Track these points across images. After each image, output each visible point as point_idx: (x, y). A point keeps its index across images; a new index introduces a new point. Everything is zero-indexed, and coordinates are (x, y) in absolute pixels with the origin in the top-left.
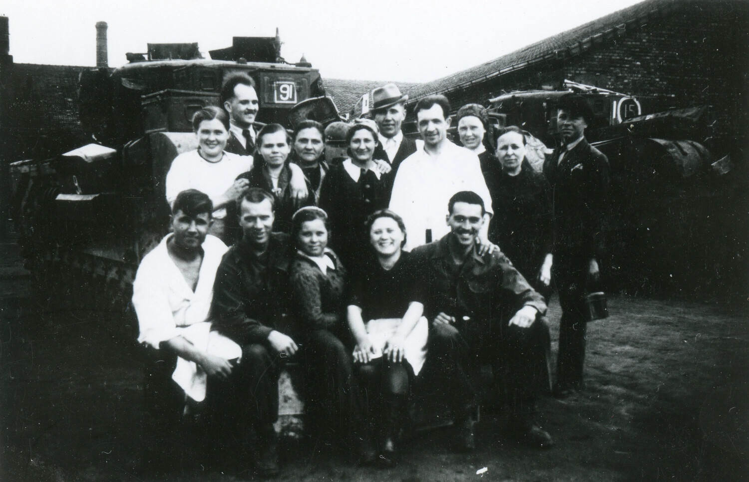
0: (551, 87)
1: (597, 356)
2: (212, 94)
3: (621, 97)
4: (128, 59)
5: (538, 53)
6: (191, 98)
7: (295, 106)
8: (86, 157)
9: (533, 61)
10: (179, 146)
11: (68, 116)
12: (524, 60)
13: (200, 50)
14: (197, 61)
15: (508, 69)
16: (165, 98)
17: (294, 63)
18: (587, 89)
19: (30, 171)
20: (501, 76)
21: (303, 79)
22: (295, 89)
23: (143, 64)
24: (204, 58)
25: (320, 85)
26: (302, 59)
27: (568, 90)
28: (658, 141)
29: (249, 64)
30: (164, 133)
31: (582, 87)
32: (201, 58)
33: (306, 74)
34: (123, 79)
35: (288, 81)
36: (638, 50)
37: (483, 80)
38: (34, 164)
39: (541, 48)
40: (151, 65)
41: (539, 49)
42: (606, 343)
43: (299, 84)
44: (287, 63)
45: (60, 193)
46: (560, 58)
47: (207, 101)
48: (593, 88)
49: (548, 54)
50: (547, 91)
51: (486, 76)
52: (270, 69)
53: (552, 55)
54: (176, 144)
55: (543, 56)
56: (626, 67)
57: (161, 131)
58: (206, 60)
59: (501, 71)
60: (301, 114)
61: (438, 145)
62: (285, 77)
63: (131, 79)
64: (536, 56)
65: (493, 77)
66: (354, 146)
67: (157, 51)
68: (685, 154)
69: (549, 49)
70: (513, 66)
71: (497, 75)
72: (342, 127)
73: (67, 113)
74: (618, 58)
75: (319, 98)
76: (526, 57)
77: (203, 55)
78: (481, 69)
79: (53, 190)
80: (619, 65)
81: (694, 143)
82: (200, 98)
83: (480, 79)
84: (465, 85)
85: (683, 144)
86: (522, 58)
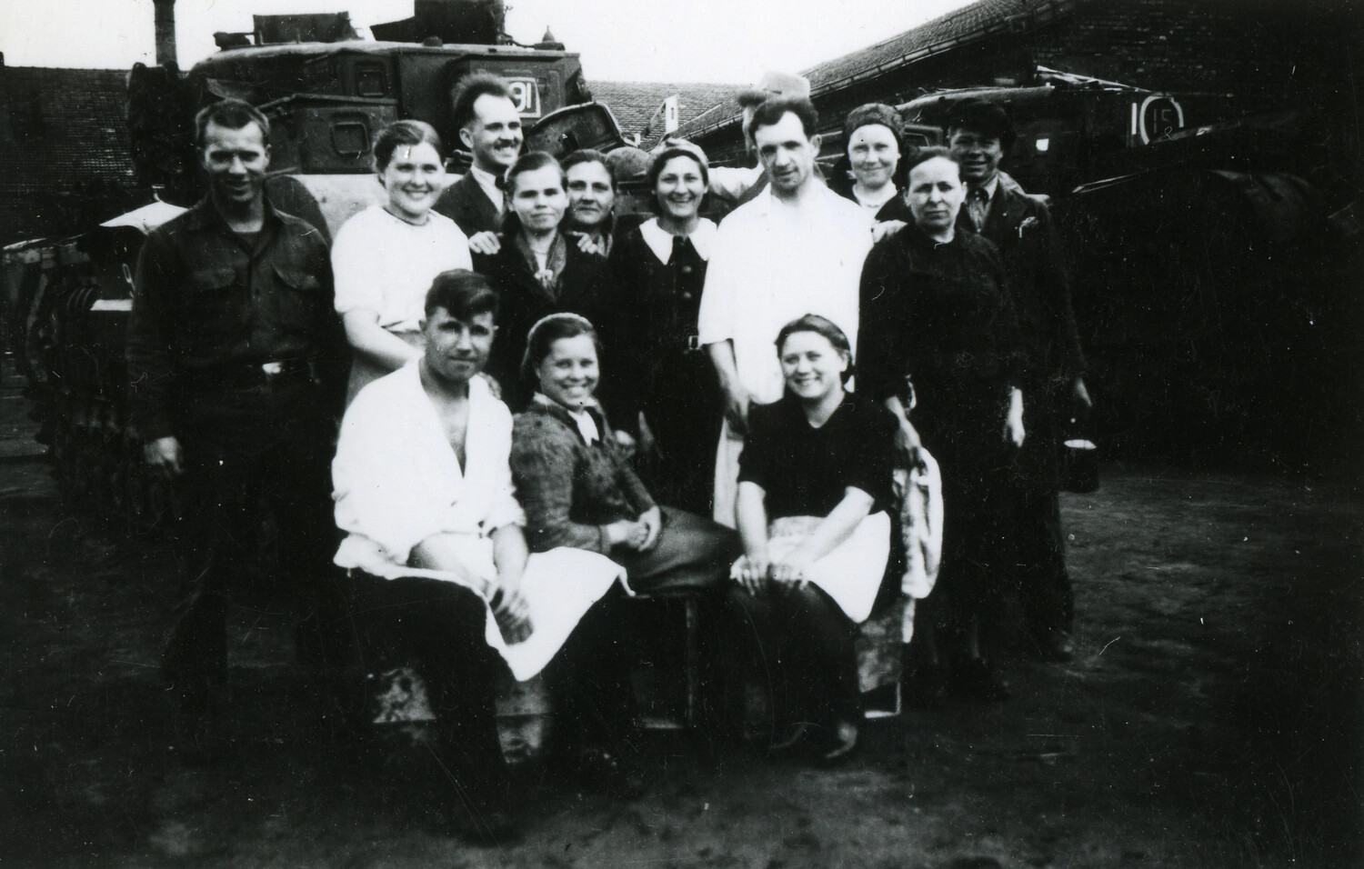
0: (1011, 81)
1: (1129, 582)
2: (382, 100)
3: (1146, 96)
4: (218, 44)
5: (974, 24)
6: (342, 109)
7: (537, 122)
8: (145, 226)
9: (968, 38)
10: (324, 200)
11: (108, 160)
12: (949, 37)
13: (353, 24)
14: (350, 44)
15: (921, 53)
16: (292, 111)
17: (532, 44)
18: (1081, 83)
19: (42, 260)
20: (907, 66)
21: (551, 72)
22: (537, 89)
23: (248, 52)
24: (361, 39)
25: (581, 84)
26: (546, 37)
27: (1045, 85)
28: (1226, 174)
29: (447, 47)
30: (295, 176)
31: (1071, 78)
32: (356, 37)
33: (558, 63)
34: (211, 81)
35: (524, 75)
36: (1161, 14)
37: (874, 74)
38: (48, 246)
39: (976, 15)
40: (262, 54)
41: (974, 18)
42: (1143, 557)
43: (543, 80)
44: (518, 45)
45: (98, 298)
46: (1018, 31)
47: (373, 115)
48: (1092, 80)
49: (992, 26)
50: (1003, 89)
51: (879, 67)
52: (487, 54)
53: (1001, 26)
54: (318, 197)
55: (986, 29)
56: (1141, 45)
57: (287, 173)
58: (367, 42)
59: (907, 58)
60: (550, 137)
61: (799, 192)
62: (517, 68)
63: (226, 81)
64: (971, 28)
65: (892, 68)
66: (665, 188)
67: (270, 28)
68: (1277, 198)
69: (994, 15)
70: (929, 47)
71: (900, 65)
72: (634, 156)
73: (107, 154)
74: (1125, 28)
75: (584, 105)
76: (951, 31)
77: (359, 33)
78: (866, 56)
79: (86, 292)
80: (1126, 42)
81: (1293, 177)
82: (359, 109)
83: (868, 74)
84: (840, 84)
85: (1272, 180)
86: (944, 33)
